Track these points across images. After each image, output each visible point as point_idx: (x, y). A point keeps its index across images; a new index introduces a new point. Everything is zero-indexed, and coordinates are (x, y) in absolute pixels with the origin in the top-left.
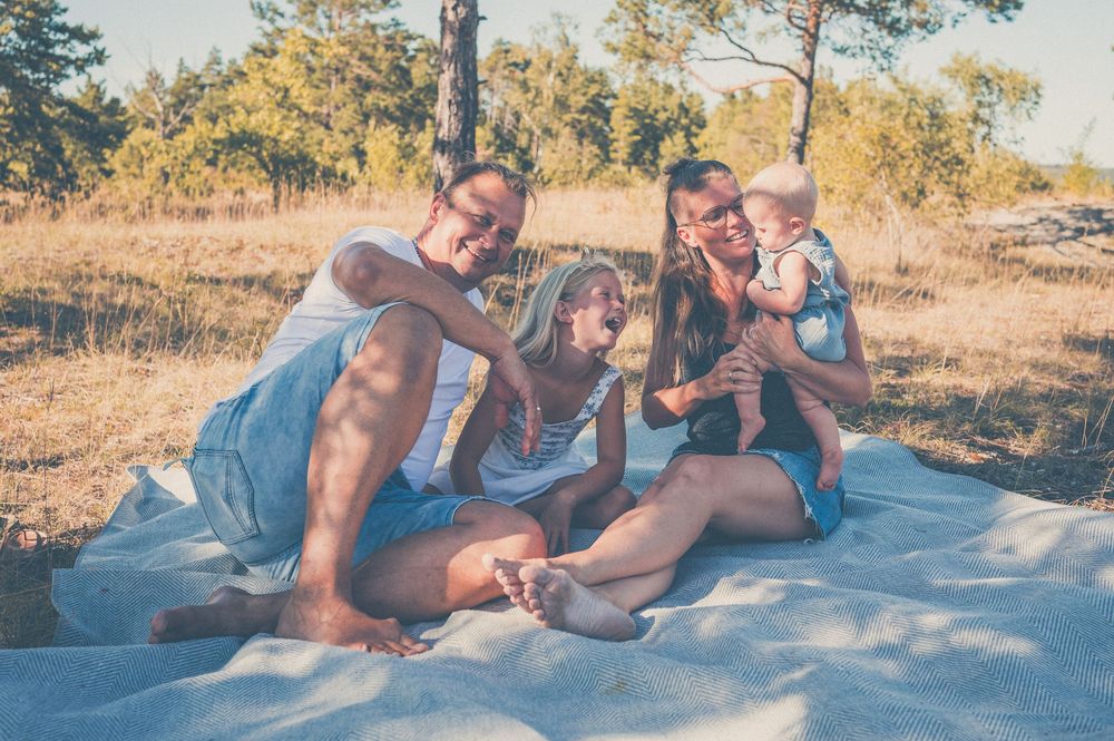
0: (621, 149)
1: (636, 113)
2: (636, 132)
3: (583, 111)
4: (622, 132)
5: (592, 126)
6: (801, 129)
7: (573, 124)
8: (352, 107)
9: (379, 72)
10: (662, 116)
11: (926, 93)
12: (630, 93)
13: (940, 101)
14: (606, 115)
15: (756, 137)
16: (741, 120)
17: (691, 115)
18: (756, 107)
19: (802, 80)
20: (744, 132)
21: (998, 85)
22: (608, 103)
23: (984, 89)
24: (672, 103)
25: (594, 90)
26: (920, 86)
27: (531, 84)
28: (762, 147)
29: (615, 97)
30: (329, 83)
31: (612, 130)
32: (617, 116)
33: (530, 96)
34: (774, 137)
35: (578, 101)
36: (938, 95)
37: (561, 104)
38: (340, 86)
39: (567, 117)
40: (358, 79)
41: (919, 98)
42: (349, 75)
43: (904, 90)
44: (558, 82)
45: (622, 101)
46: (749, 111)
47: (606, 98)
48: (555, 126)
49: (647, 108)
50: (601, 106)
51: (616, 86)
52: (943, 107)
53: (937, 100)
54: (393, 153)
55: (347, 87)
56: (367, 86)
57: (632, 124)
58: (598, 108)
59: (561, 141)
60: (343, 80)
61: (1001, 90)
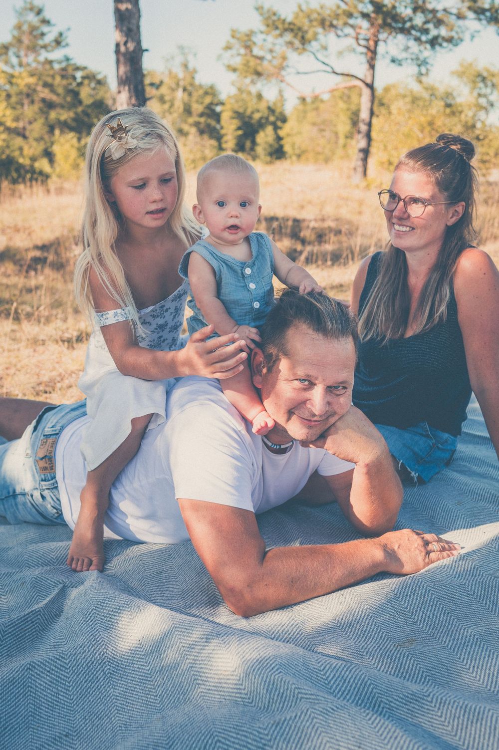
0: (230, 141)
1: (238, 115)
2: (239, 128)
3: (201, 115)
4: (230, 129)
5: (208, 126)
7: (197, 124)
8: (41, 121)
9: (58, 95)
10: (257, 116)
11: (441, 89)
12: (233, 101)
13: (451, 94)
14: (217, 117)
15: (322, 127)
16: (311, 116)
17: (277, 114)
18: (322, 106)
19: (367, 85)
20: (314, 124)
21: (491, 81)
22: (218, 109)
23: (481, 85)
24: (263, 106)
25: (208, 100)
26: (437, 85)
27: (167, 98)
28: (327, 134)
29: (223, 104)
30: (22, 105)
31: (222, 128)
32: (226, 117)
33: (166, 106)
34: (335, 126)
35: (197, 108)
36: (450, 90)
37: (188, 111)
38: (31, 107)
39: (191, 120)
40: (43, 100)
41: (437, 93)
42: (36, 98)
43: (426, 89)
44: (186, 95)
45: (228, 107)
46: (317, 109)
47: (217, 105)
48: (186, 128)
49: (245, 110)
50: (213, 111)
51: (223, 97)
52: (454, 98)
53: (448, 95)
54: (74, 154)
55: (36, 107)
56: (49, 105)
57: (236, 123)
58: (211, 113)
59: (191, 137)
60: (32, 102)
61: (493, 85)
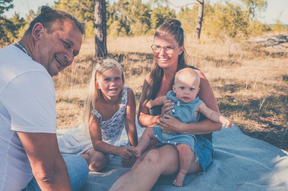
0: (154, 25)
1: (157, 15)
2: (157, 20)
3: (143, 15)
4: (154, 20)
5: (146, 19)
6: (201, 17)
7: (141, 19)
8: (81, 16)
9: (88, 7)
10: (164, 16)
11: (235, 6)
12: (156, 10)
13: (239, 8)
14: (149, 16)
15: (189, 20)
16: (185, 16)
17: (172, 15)
18: (189, 12)
19: (201, 3)
20: (186, 19)
21: (255, 3)
22: (150, 13)
23: (252, 4)
24: (167, 12)
25: (146, 10)
26: (234, 4)
27: (129, 8)
28: (191, 23)
29: (152, 11)
30: (75, 11)
31: (151, 20)
32: (152, 16)
33: (129, 11)
34: (194, 20)
35: (142, 12)
36: (239, 6)
37: (137, 14)
38: (78, 12)
39: (139, 17)
40: (83, 9)
41: (234, 7)
42: (80, 8)
43: (229, 5)
44: (136, 8)
45: (153, 12)
46: (187, 13)
47: (149, 11)
48: (136, 19)
49: (160, 14)
50: (148, 14)
51: (152, 8)
52: (240, 9)
53: (238, 8)
55: (80, 12)
56: (85, 11)
57: (156, 18)
58: (147, 14)
59: (137, 23)
60: (79, 10)
61: (256, 4)
